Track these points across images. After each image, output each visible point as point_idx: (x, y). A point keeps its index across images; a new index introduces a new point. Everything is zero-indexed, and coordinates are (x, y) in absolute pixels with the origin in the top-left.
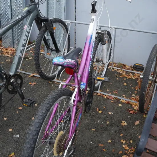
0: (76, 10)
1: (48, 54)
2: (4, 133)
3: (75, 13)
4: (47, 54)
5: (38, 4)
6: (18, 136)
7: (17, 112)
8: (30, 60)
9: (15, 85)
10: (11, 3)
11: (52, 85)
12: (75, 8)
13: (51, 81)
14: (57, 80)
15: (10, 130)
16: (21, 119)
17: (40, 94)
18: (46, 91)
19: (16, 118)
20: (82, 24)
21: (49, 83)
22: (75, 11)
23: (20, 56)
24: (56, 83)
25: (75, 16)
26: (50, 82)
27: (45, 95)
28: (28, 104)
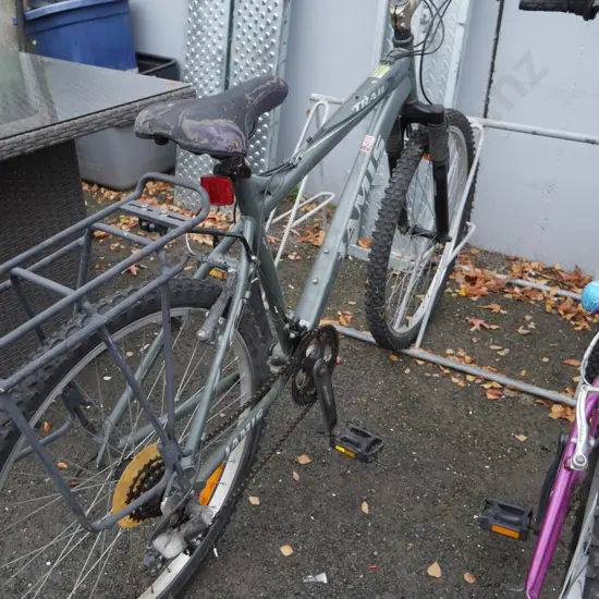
0: (493, 78)
1: (360, 243)
2: (266, 564)
3: (489, 87)
4: (358, 244)
5: (422, 55)
6: (323, 578)
7: (296, 476)
8: (295, 265)
9: (319, 369)
10: (229, 43)
11: (408, 371)
12: (492, 70)
13: (399, 355)
14: (422, 351)
15: (286, 551)
16: (315, 504)
17: (367, 405)
18: (389, 396)
19: (297, 499)
20: (534, 133)
21: (393, 363)
22: (491, 81)
23: (339, 254)
24: (420, 362)
25: (488, 99)
26: (394, 358)
27: (387, 410)
28: (359, 450)
